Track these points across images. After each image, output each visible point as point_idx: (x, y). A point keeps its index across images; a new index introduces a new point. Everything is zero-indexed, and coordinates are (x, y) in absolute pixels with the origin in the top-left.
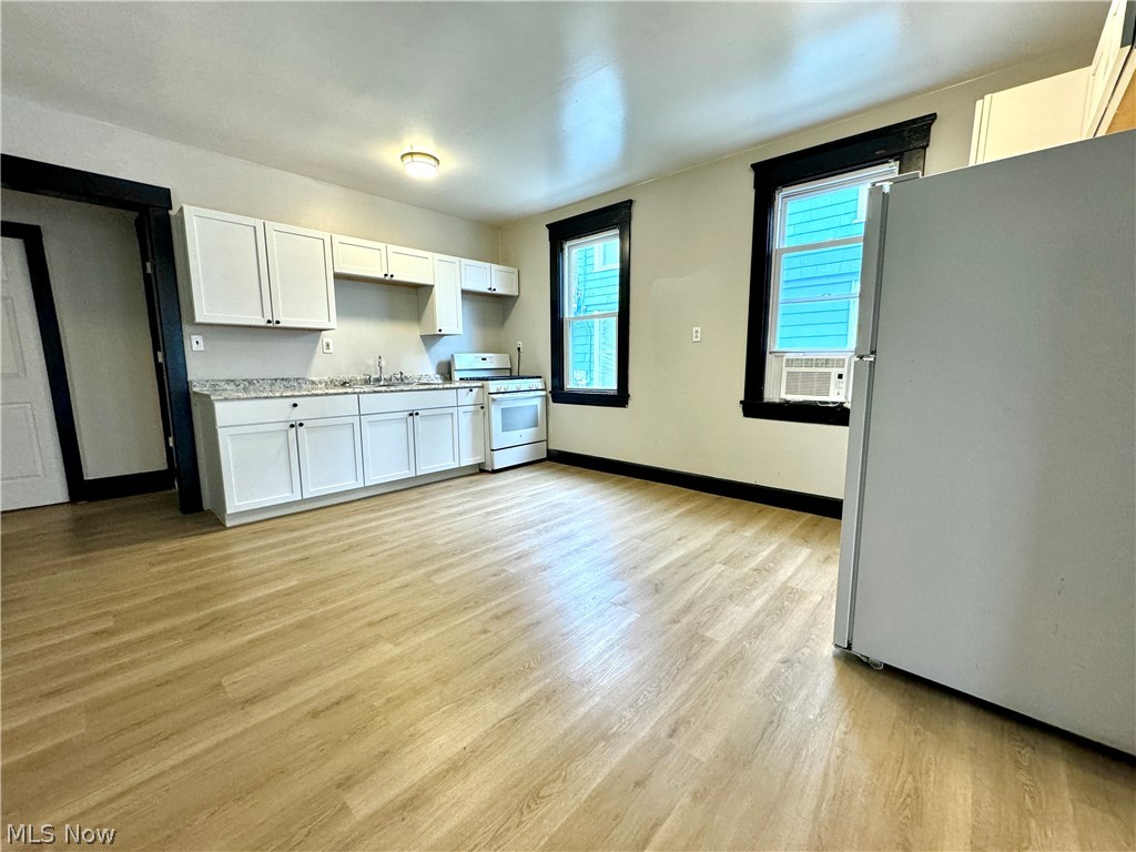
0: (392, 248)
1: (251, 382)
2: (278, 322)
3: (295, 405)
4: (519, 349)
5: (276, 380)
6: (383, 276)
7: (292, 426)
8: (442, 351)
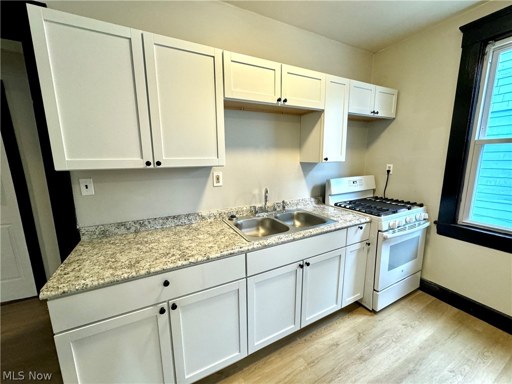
0: (287, 68)
1: (142, 224)
2: (159, 163)
3: (166, 284)
4: (389, 171)
5: (167, 219)
6: (276, 102)
7: (162, 311)
8: (318, 176)
